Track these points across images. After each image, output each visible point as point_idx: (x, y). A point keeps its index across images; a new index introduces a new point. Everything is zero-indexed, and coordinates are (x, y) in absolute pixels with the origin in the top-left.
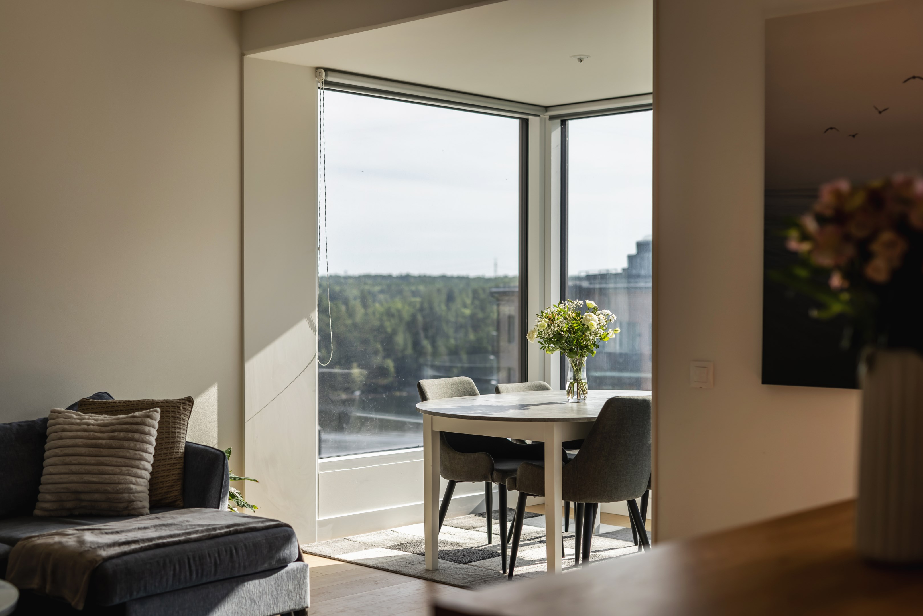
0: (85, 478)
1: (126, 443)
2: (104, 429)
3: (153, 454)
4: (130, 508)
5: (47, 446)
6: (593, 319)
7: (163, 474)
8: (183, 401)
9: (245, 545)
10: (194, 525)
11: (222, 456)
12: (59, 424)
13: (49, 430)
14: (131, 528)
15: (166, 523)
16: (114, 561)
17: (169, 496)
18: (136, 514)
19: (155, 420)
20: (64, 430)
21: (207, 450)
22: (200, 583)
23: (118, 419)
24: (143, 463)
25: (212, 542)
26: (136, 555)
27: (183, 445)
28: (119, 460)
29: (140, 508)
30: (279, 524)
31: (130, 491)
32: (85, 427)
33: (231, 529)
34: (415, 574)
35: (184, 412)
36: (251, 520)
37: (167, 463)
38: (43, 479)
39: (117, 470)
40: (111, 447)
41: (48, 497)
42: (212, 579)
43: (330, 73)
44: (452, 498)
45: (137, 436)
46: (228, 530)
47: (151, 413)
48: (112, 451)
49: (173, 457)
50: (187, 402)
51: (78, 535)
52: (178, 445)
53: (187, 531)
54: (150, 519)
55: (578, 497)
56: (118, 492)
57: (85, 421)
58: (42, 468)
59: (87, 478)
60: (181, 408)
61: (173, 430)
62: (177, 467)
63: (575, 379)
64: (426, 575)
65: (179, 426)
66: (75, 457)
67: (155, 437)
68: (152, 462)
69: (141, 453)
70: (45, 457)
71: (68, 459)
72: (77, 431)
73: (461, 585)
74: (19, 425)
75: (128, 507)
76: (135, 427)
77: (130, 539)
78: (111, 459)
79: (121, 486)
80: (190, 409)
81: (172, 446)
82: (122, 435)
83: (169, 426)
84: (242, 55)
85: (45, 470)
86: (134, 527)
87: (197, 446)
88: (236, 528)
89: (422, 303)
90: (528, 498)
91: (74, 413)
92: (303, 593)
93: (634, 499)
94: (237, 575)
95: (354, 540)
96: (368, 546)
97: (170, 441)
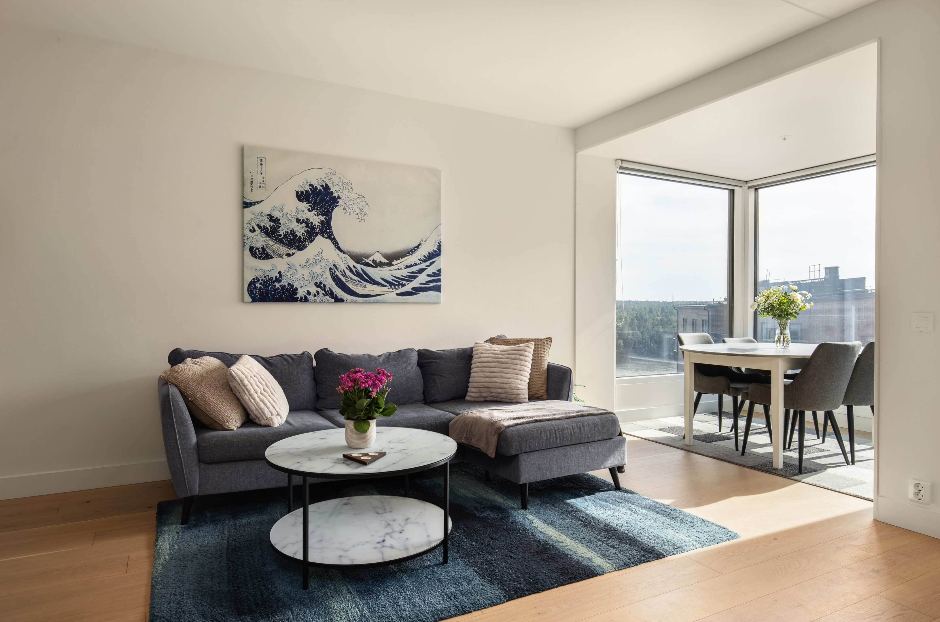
0: (493, 380)
1: (515, 361)
2: (503, 353)
3: (530, 368)
4: (517, 398)
5: (473, 362)
6: (797, 296)
7: (536, 380)
8: (546, 339)
9: (588, 424)
10: (556, 410)
11: (570, 371)
12: (479, 350)
13: (474, 353)
14: (519, 409)
15: (539, 407)
16: (511, 428)
17: (539, 392)
18: (521, 401)
19: (531, 349)
20: (482, 353)
21: (560, 367)
22: (562, 445)
23: (511, 348)
24: (525, 372)
25: (569, 420)
26: (524, 426)
27: (546, 364)
28: (512, 370)
29: (523, 398)
30: (606, 412)
31: (518, 389)
32: (493, 352)
33: (579, 413)
34: (679, 447)
35: (547, 345)
36: (590, 409)
37: (538, 374)
38: (471, 380)
39: (510, 376)
40: (507, 363)
41: (473, 390)
42: (569, 443)
43: (623, 162)
44: (700, 403)
45: (521, 357)
46: (578, 414)
47: (529, 345)
48: (508, 365)
49: (541, 370)
50: (549, 340)
51: (490, 412)
52: (544, 364)
53: (553, 413)
54: (530, 405)
55: (796, 406)
56: (511, 389)
57: (493, 348)
58: (470, 374)
59: (494, 380)
60: (545, 343)
61: (541, 355)
62: (544, 376)
63: (781, 334)
64: (687, 448)
65: (544, 353)
66: (488, 368)
67: (532, 359)
68: (530, 373)
69: (524, 367)
70: (472, 368)
71: (484, 369)
72: (489, 354)
73: (711, 456)
74: (458, 350)
75: (516, 397)
76: (520, 352)
77: (520, 416)
78: (507, 370)
79: (513, 385)
80: (550, 344)
81: (540, 364)
82: (513, 356)
83: (538, 352)
84: (576, 153)
85: (472, 375)
86: (521, 409)
87: (554, 365)
88: (582, 413)
89: (637, 314)
90: (756, 405)
91: (487, 344)
92: (623, 456)
93: (831, 410)
94: (584, 442)
95: (636, 424)
96: (645, 428)
97: (539, 361)
